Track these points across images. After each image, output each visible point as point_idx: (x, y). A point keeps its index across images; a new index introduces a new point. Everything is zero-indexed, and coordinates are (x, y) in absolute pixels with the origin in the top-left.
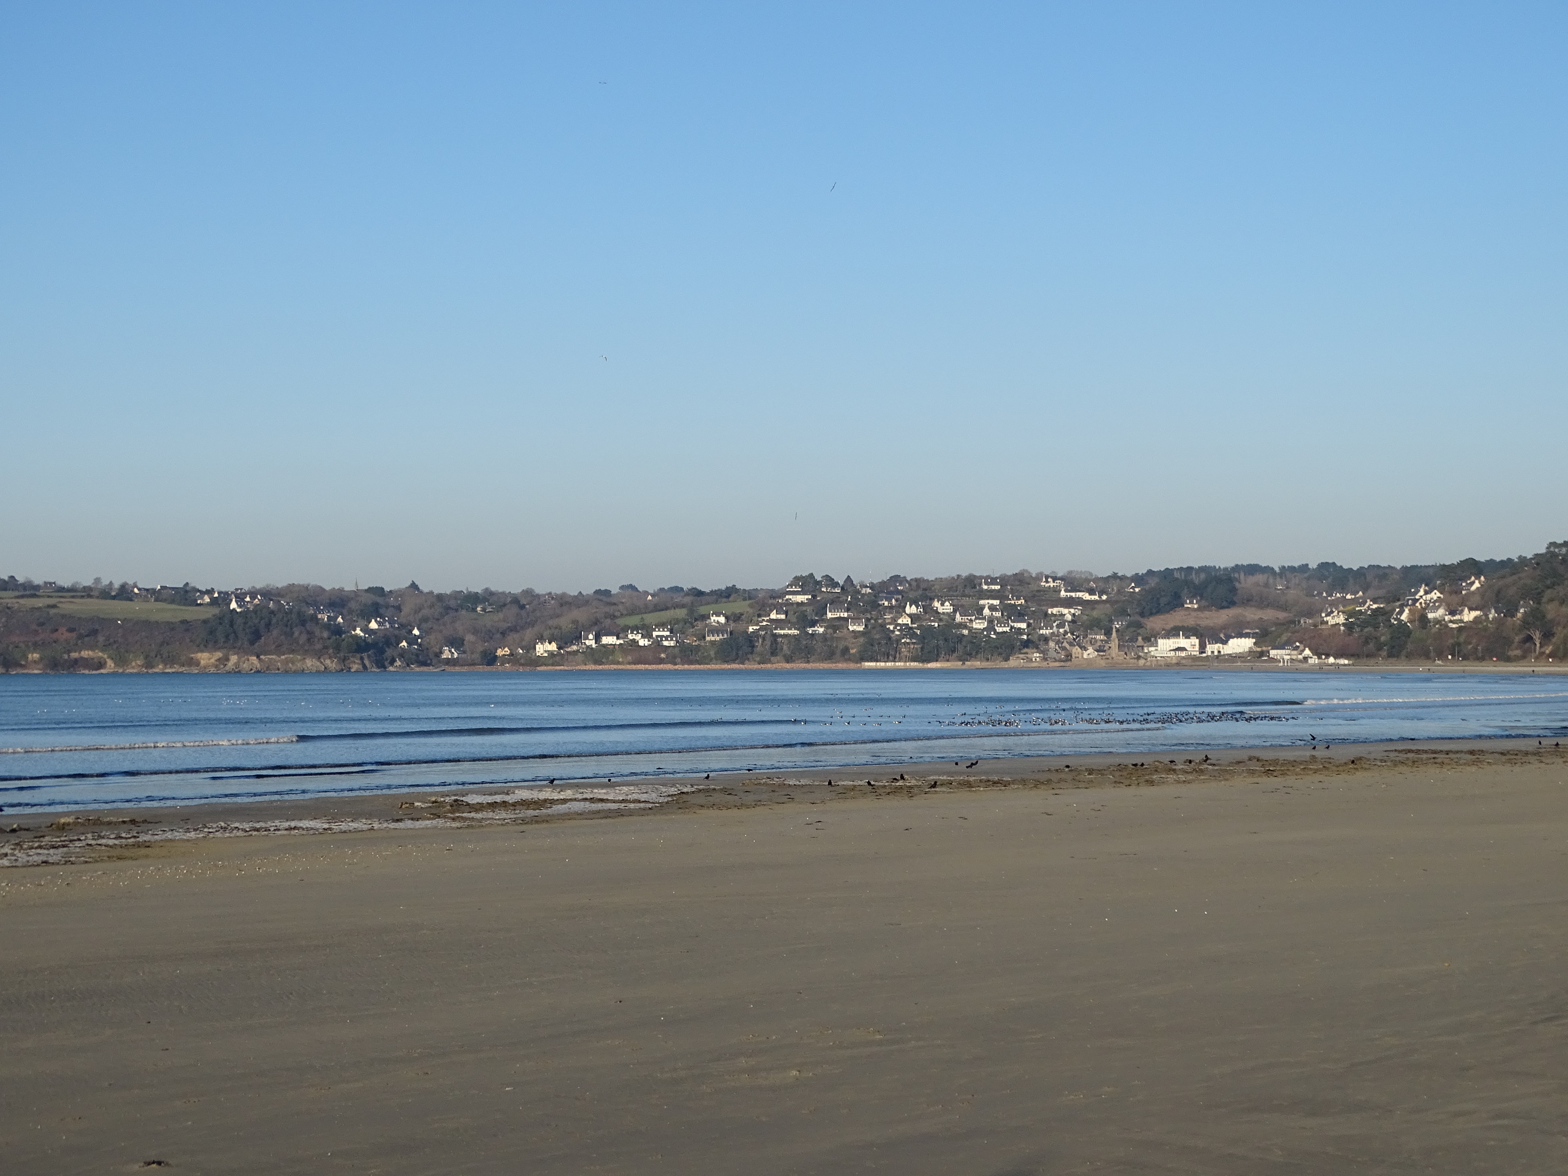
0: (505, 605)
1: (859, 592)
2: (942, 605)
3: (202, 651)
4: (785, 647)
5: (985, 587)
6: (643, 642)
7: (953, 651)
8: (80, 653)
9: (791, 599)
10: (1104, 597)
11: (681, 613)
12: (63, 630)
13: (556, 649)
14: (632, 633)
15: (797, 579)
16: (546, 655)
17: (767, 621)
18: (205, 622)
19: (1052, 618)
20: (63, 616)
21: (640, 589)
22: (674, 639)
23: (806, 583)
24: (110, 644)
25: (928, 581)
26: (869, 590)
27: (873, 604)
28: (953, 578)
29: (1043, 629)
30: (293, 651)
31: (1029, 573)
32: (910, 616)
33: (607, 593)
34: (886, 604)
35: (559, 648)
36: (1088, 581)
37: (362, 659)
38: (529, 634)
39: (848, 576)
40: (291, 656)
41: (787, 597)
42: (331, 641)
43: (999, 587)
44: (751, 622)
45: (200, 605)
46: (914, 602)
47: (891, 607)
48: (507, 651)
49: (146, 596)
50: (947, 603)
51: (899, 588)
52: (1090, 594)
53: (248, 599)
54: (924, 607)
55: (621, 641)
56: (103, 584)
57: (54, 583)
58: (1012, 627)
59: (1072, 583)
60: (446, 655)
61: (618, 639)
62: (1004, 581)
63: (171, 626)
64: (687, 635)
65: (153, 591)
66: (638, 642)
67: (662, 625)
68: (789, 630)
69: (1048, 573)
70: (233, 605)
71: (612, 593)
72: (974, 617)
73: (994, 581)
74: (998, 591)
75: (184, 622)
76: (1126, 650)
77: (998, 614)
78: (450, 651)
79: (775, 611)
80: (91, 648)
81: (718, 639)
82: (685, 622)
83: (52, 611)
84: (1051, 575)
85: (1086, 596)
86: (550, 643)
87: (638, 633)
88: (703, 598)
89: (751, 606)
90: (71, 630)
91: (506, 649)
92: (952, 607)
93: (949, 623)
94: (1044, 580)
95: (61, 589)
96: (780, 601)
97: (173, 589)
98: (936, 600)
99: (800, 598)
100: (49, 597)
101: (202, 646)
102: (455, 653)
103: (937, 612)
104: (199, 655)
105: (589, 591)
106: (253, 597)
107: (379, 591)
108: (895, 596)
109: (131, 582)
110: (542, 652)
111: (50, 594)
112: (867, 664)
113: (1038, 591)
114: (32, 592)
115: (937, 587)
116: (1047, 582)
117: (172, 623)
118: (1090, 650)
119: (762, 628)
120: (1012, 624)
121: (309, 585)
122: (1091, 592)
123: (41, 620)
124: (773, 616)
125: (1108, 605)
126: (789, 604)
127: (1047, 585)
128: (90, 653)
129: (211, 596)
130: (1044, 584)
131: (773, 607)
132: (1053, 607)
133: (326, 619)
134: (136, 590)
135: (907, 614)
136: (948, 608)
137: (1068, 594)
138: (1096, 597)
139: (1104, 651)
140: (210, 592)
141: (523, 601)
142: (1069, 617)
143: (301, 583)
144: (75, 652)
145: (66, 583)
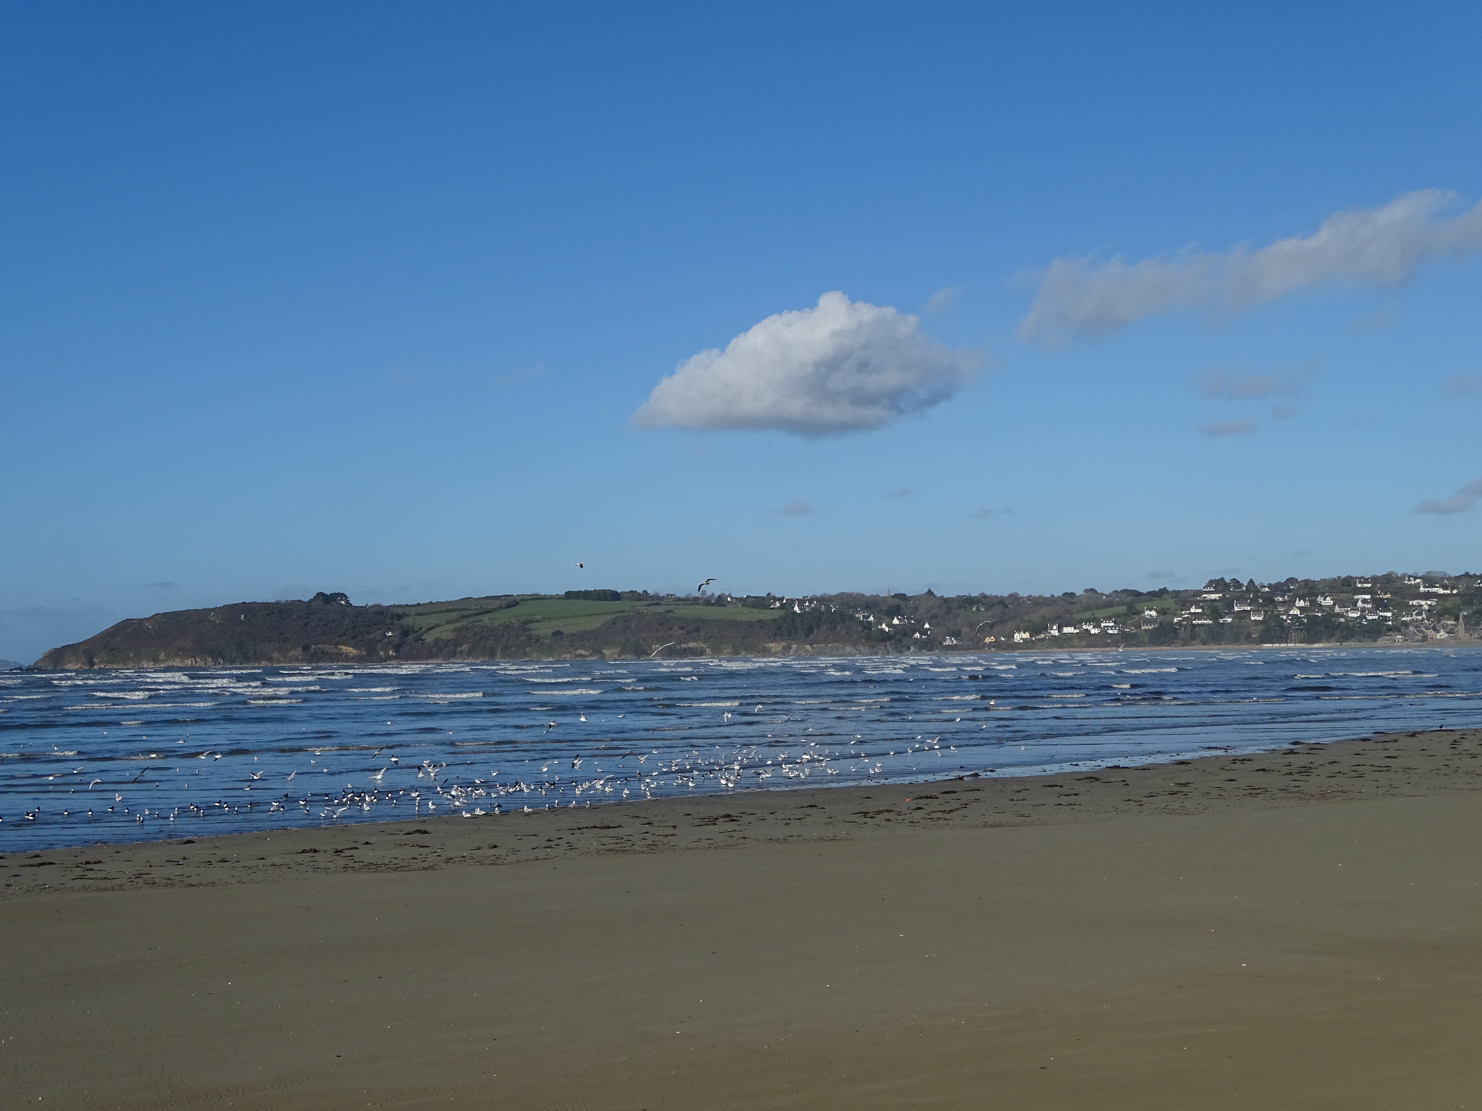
0: (993, 605)
1: (1259, 591)
2: (1325, 599)
3: (772, 642)
4: (1201, 634)
5: (1360, 585)
6: (1094, 631)
7: (1333, 635)
8: (688, 644)
9: (1206, 597)
10: (1455, 592)
11: (1122, 609)
12: (676, 628)
13: (1029, 637)
14: (1085, 624)
15: (1211, 581)
16: (1022, 641)
17: (1188, 614)
18: (774, 621)
19: (1413, 608)
20: (677, 618)
21: (1098, 592)
22: (1117, 628)
23: (1218, 585)
24: (708, 638)
25: (1314, 581)
26: (1267, 589)
27: (1269, 600)
28: (1334, 579)
29: (1404, 617)
30: (836, 641)
31: (1396, 574)
32: (1299, 608)
33: (1072, 595)
34: (1280, 599)
35: (1031, 636)
36: (1442, 579)
37: (885, 646)
38: (1009, 625)
39: (1251, 579)
40: (835, 644)
41: (1203, 596)
42: (864, 633)
43: (1370, 585)
44: (1176, 615)
45: (773, 608)
46: (1302, 598)
47: (1284, 602)
48: (993, 639)
49: (736, 603)
50: (1328, 598)
51: (1291, 587)
52: (1444, 589)
53: (807, 604)
54: (1310, 601)
55: (1077, 631)
56: (708, 595)
57: (674, 595)
58: (1380, 616)
59: (1429, 580)
60: (948, 642)
61: (1075, 629)
62: (1374, 580)
63: (751, 625)
64: (1127, 626)
65: (741, 599)
66: (1090, 631)
67: (1108, 618)
68: (1205, 620)
69: (1410, 573)
70: (796, 609)
71: (1077, 594)
72: (1349, 609)
73: (1366, 581)
74: (1370, 588)
75: (759, 621)
76: (1471, 632)
77: (1369, 606)
78: (951, 639)
79: (1194, 606)
80: (696, 641)
81: (1150, 628)
82: (1126, 615)
83: (669, 615)
84: (1413, 575)
85: (1441, 591)
86: (1024, 633)
87: (1090, 624)
88: (1142, 598)
89: (1176, 603)
90: (682, 628)
91: (992, 638)
92: (1332, 601)
93: (1330, 614)
94: (1407, 579)
95: (679, 599)
96: (1198, 598)
97: (754, 597)
98: (1320, 596)
99: (1213, 596)
100: (669, 605)
101: (772, 638)
102: (954, 641)
103: (1320, 605)
104: (770, 645)
105: (1058, 593)
106: (810, 603)
107: (902, 597)
108: (1288, 594)
109: (727, 593)
110: (1019, 639)
111: (669, 603)
112: (1265, 645)
113: (1402, 588)
114: (657, 601)
115: (1321, 586)
116: (1409, 580)
117: (752, 622)
118: (1442, 632)
119: (1185, 619)
120: (1380, 614)
121: (853, 593)
122: (1445, 587)
123: (661, 622)
124: (1193, 610)
125: (1458, 598)
126: (1205, 601)
127: (1410, 583)
128: (695, 644)
129: (780, 602)
130: (1407, 582)
131: (1193, 603)
132: (1412, 600)
133: (861, 618)
134: (729, 599)
135: (1297, 607)
136: (1329, 602)
137: (1426, 589)
138: (1449, 592)
139: (1453, 633)
140: (781, 599)
141: (1007, 602)
142: (1427, 608)
143: (849, 592)
144: (684, 644)
145: (682, 595)
